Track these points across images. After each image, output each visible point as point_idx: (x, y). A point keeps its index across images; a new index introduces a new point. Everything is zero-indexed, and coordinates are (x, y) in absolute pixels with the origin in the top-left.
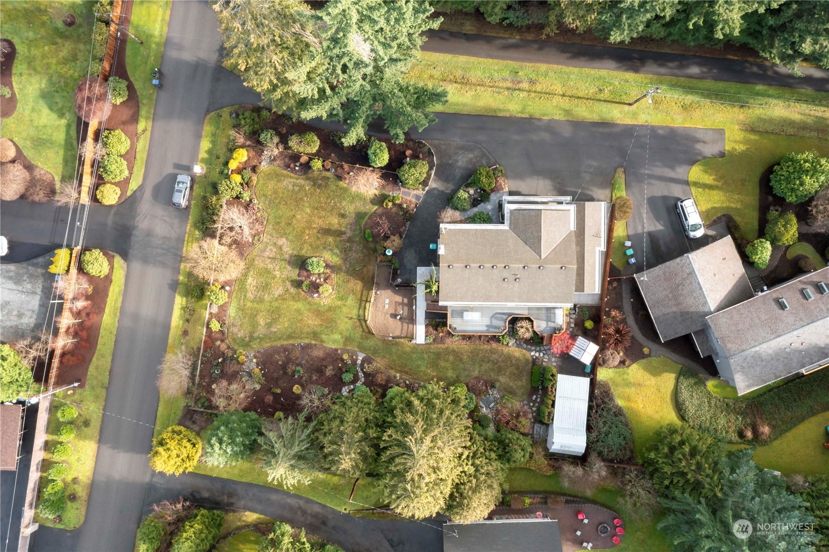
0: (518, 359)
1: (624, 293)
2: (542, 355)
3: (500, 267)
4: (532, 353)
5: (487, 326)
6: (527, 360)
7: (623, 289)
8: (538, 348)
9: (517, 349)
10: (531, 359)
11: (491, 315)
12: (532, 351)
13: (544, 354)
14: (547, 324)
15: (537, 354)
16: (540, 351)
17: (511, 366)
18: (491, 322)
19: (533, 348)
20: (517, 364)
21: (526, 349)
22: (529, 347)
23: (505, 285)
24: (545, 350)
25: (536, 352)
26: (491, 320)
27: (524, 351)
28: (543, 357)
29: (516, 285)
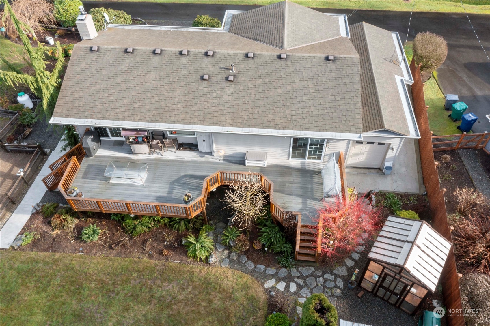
0: (229, 296)
1: (471, 172)
2: (293, 287)
3: (195, 54)
4: (269, 284)
5: (160, 199)
6: (252, 300)
7: (468, 167)
8: (283, 272)
9: (230, 273)
10: (263, 297)
11: (174, 178)
12: (269, 277)
13: (299, 287)
14: (305, 204)
15: (281, 286)
16: (289, 279)
17: (209, 314)
18: (170, 193)
19: (271, 271)
20: (225, 310)
21: (253, 272)
22: (262, 267)
23: (204, 87)
24: (301, 277)
25: (279, 280)
26: (171, 188)
27: (247, 278)
28: (297, 293)
29: (229, 88)
